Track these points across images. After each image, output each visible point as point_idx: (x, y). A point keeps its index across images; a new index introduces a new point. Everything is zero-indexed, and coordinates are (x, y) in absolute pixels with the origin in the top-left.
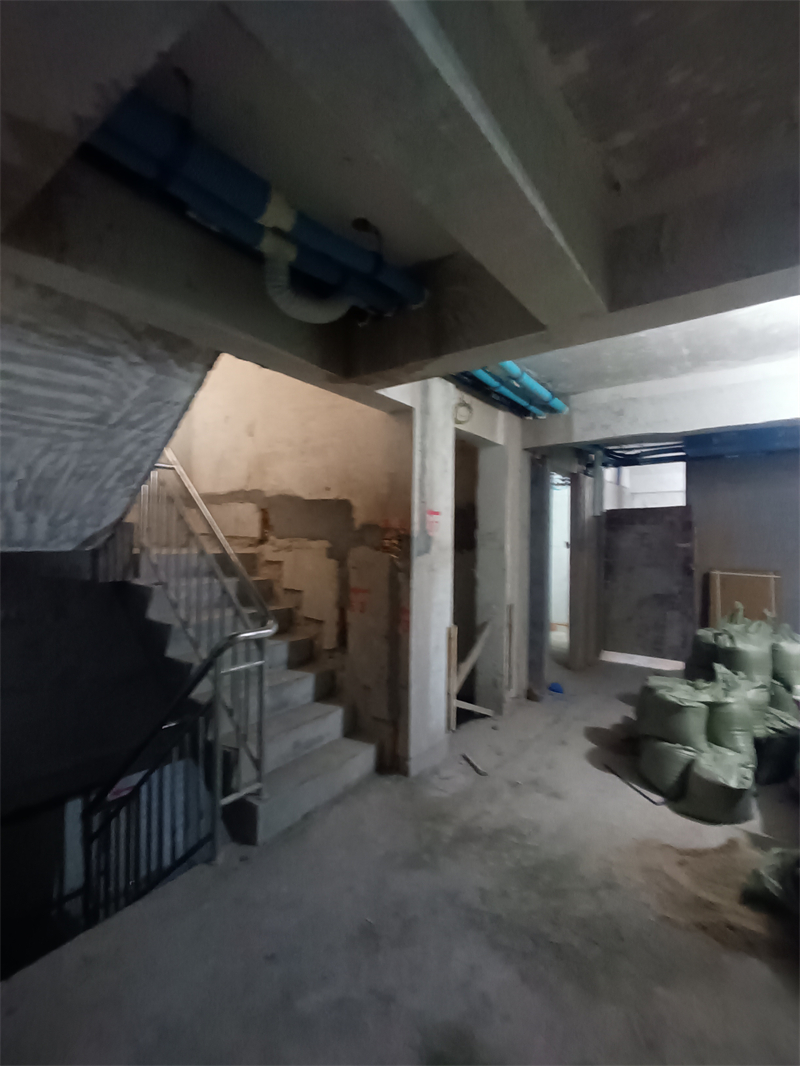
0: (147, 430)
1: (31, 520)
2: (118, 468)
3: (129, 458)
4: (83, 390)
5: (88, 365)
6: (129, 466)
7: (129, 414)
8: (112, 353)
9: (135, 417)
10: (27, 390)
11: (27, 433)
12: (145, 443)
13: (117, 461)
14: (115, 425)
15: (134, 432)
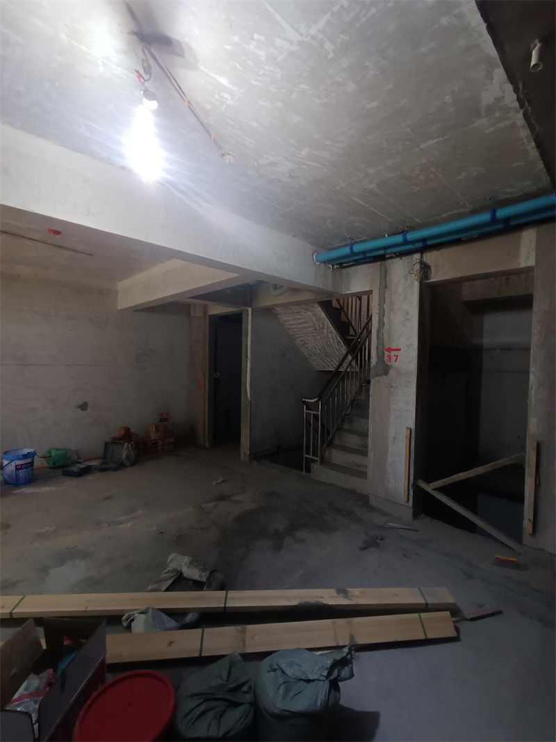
0: (328, 329)
1: (332, 361)
2: (334, 341)
3: (333, 338)
4: (305, 323)
5: (300, 317)
6: (336, 341)
7: (319, 326)
8: (300, 312)
9: (321, 326)
10: (298, 326)
11: (309, 336)
12: (331, 332)
13: (331, 340)
14: (320, 330)
15: (325, 331)
